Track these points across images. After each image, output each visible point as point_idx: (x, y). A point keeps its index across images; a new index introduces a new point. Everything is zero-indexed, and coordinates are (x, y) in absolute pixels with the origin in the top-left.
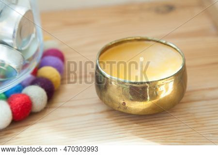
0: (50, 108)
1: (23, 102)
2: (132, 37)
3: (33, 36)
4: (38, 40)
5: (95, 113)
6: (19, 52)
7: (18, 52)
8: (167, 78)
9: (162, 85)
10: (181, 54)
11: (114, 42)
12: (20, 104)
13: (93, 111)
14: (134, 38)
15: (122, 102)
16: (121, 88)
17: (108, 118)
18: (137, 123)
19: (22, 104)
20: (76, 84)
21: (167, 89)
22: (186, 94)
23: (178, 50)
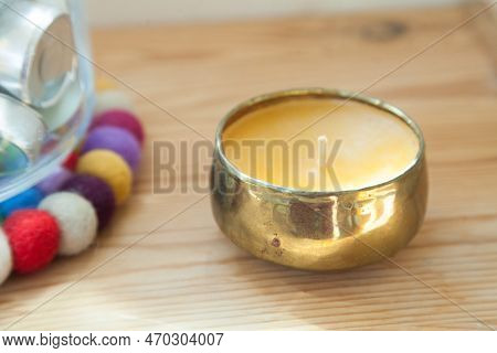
0: (101, 246)
1: (40, 230)
2: (302, 89)
3: (71, 76)
4: (82, 86)
5: (208, 263)
6: (35, 112)
7: (32, 110)
8: (379, 186)
9: (369, 201)
10: (415, 132)
11: (259, 100)
12: (32, 234)
13: (204, 258)
14: (305, 92)
15: (271, 237)
16: (270, 206)
17: (237, 275)
18: (305, 291)
19: (37, 235)
20: (173, 194)
21: (380, 211)
22: (423, 228)
23: (410, 121)
